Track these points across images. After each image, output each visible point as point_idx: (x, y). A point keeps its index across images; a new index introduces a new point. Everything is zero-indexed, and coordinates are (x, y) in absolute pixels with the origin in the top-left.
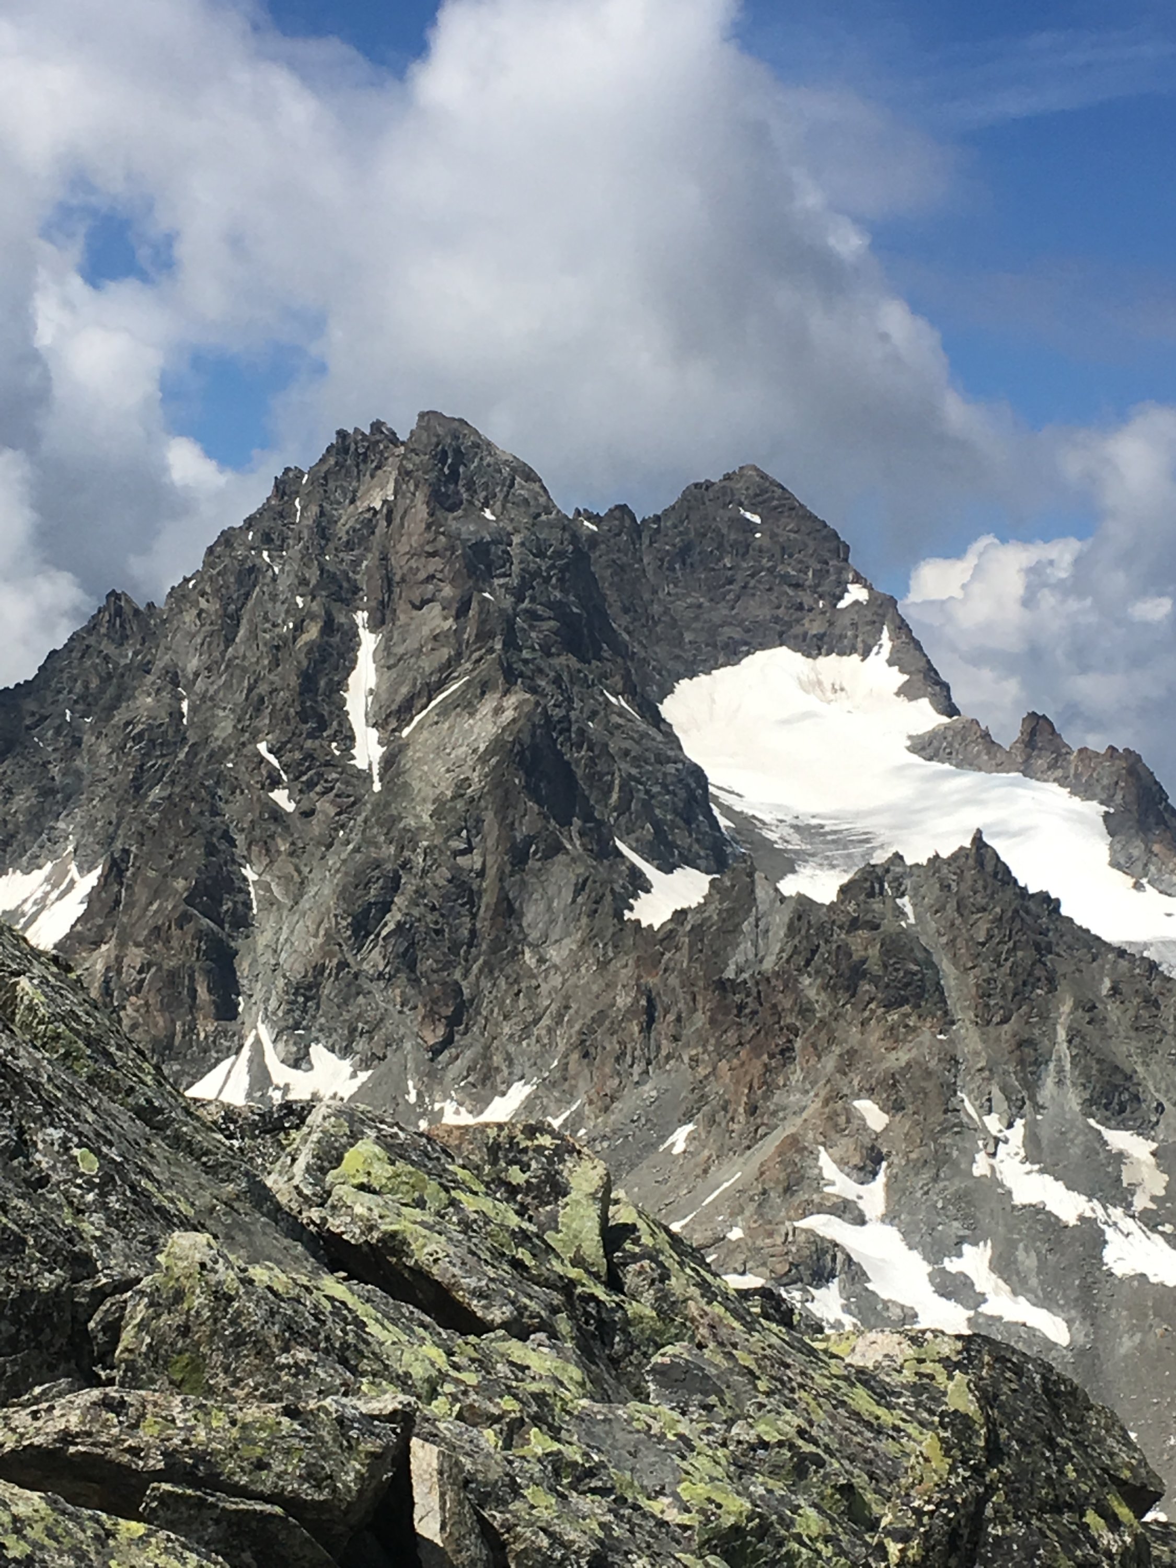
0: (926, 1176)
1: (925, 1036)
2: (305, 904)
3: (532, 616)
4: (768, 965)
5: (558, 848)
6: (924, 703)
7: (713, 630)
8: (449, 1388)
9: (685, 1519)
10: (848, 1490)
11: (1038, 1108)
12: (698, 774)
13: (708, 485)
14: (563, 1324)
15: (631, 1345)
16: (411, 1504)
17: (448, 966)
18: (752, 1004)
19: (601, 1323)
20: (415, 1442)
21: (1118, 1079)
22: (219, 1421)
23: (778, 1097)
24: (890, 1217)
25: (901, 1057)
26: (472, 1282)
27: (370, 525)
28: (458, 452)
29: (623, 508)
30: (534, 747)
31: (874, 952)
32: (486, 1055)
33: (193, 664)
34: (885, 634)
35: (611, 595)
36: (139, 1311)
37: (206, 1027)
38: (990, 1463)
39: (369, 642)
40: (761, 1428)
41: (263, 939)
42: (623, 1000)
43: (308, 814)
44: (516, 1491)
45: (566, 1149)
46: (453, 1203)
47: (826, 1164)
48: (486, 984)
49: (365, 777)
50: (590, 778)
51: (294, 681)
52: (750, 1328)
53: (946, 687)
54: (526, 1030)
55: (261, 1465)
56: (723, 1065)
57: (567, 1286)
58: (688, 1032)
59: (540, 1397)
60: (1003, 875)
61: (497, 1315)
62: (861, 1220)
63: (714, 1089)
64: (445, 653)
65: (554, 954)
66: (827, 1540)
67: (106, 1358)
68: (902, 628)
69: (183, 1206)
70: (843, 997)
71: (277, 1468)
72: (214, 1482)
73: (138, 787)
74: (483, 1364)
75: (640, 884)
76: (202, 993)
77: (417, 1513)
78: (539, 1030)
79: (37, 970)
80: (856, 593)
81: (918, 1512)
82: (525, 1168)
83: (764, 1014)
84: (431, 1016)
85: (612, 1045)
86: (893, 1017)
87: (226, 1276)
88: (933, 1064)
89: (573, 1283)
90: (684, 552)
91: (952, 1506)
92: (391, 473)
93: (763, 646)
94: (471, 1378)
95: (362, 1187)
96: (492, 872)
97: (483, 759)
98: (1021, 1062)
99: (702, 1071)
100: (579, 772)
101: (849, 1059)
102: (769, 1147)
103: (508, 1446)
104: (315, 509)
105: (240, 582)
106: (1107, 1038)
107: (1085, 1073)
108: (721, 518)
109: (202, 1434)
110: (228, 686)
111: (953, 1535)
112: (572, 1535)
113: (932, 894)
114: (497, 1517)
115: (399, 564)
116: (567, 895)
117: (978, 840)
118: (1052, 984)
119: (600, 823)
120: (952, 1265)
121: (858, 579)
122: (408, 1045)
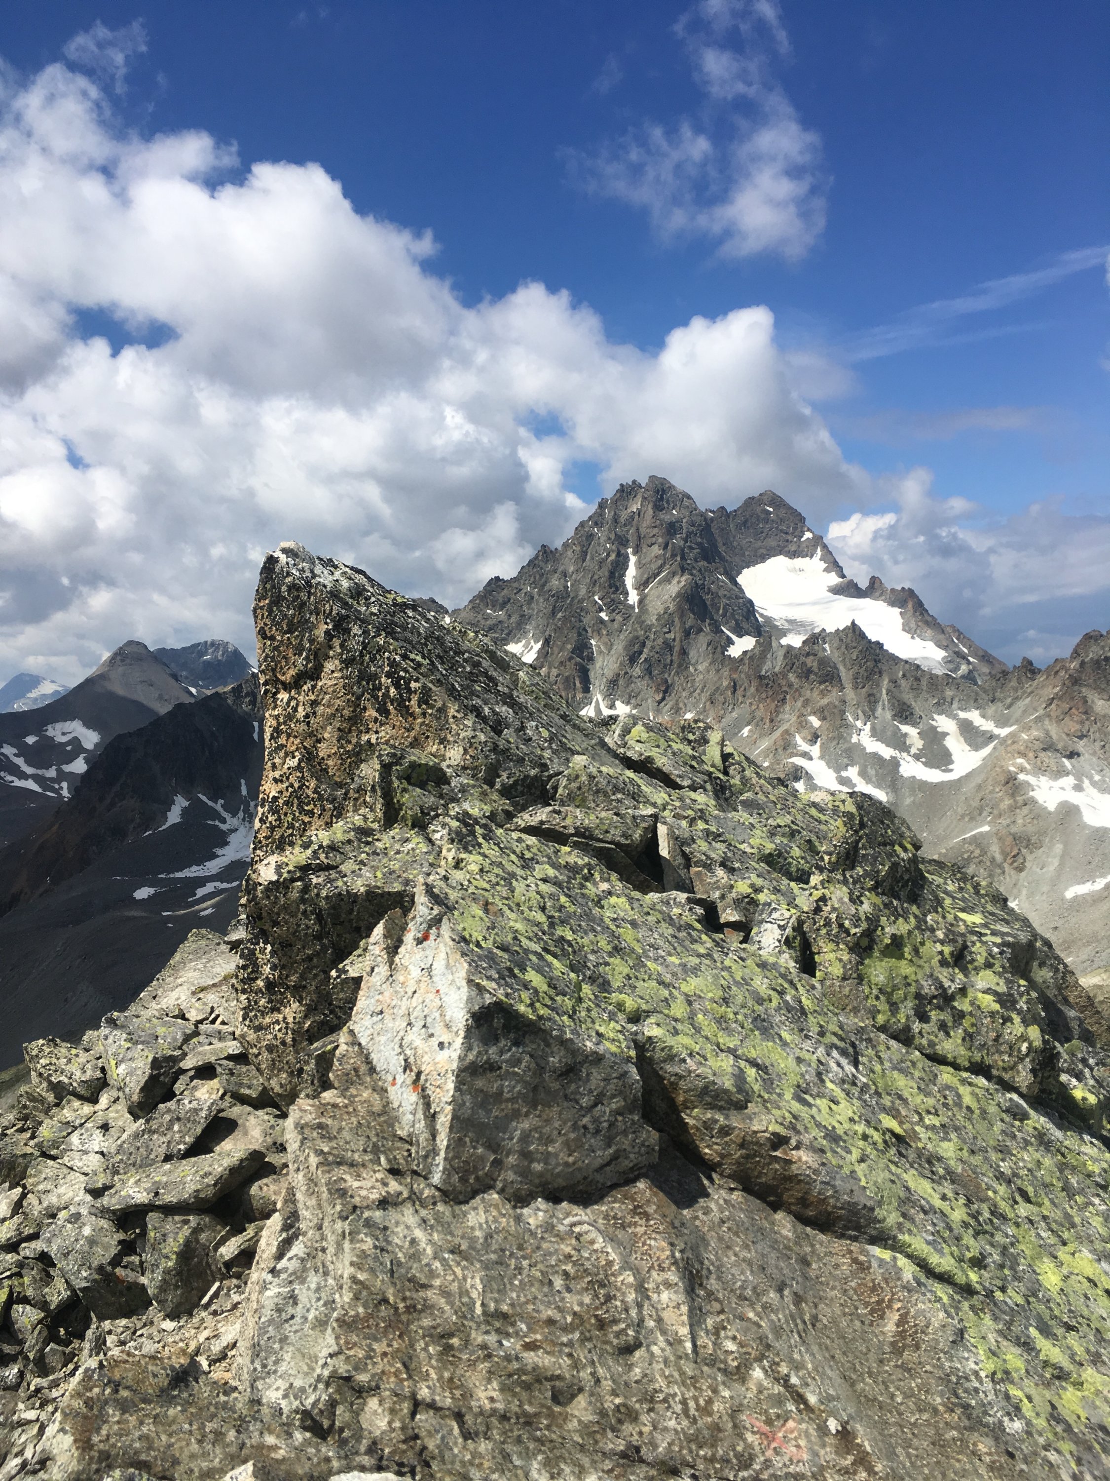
0: (835, 743)
1: (834, 694)
2: (613, 652)
3: (691, 548)
4: (777, 669)
5: (701, 630)
6: (833, 574)
7: (756, 550)
8: (670, 807)
9: (752, 851)
10: (809, 842)
11: (876, 718)
12: (751, 603)
13: (753, 498)
14: (708, 786)
15: (732, 794)
16: (658, 845)
17: (663, 673)
18: (771, 683)
19: (722, 787)
20: (659, 825)
21: (905, 707)
22: (593, 817)
23: (781, 716)
24: (822, 757)
25: (825, 701)
26: (677, 772)
27: (632, 518)
28: (663, 490)
29: (723, 508)
30: (692, 595)
31: (815, 664)
32: (677, 704)
33: (572, 569)
34: (819, 549)
35: (719, 539)
36: (564, 782)
37: (579, 696)
38: (861, 829)
39: (633, 559)
40: (778, 821)
41: (598, 664)
42: (725, 683)
43: (613, 620)
44: (694, 841)
45: (708, 727)
46: (669, 746)
47: (798, 739)
48: (676, 679)
49: (633, 607)
50: (712, 605)
51: (607, 574)
52: (774, 788)
53: (841, 568)
54: (691, 694)
55: (607, 832)
56: (761, 705)
57: (710, 774)
58: (748, 694)
59: (701, 810)
60: (862, 635)
61: (686, 783)
62: (811, 759)
63: (758, 714)
64: (660, 562)
65: (700, 668)
66: (802, 858)
67: (553, 798)
68: (825, 547)
69: (577, 748)
70: (804, 680)
71: (612, 832)
72: (591, 837)
73: (554, 613)
74: (681, 799)
75: (730, 642)
76: (578, 684)
77: (660, 848)
78: (696, 694)
79: (525, 669)
80: (808, 535)
81: (835, 846)
82: (694, 734)
83: (776, 687)
84: (658, 690)
85: (721, 699)
86: (822, 687)
87: (593, 770)
88: (837, 703)
89: (711, 773)
90: (745, 523)
91: (847, 843)
92: (639, 499)
93: (774, 556)
94: (677, 804)
95: (638, 741)
96: (678, 639)
97: (674, 600)
98: (869, 702)
99: (754, 707)
100: (708, 603)
101: (806, 702)
102: (777, 734)
103: (691, 826)
104: (613, 513)
105: (587, 540)
106: (900, 692)
107: (893, 705)
108: (758, 510)
109: (587, 822)
110: (584, 577)
111: (848, 853)
112: (713, 855)
113: (836, 643)
114: (687, 850)
115: (643, 531)
116: (705, 646)
117: (853, 623)
118: (880, 673)
119: (716, 621)
120: (844, 774)
121: (809, 530)
122: (649, 701)
